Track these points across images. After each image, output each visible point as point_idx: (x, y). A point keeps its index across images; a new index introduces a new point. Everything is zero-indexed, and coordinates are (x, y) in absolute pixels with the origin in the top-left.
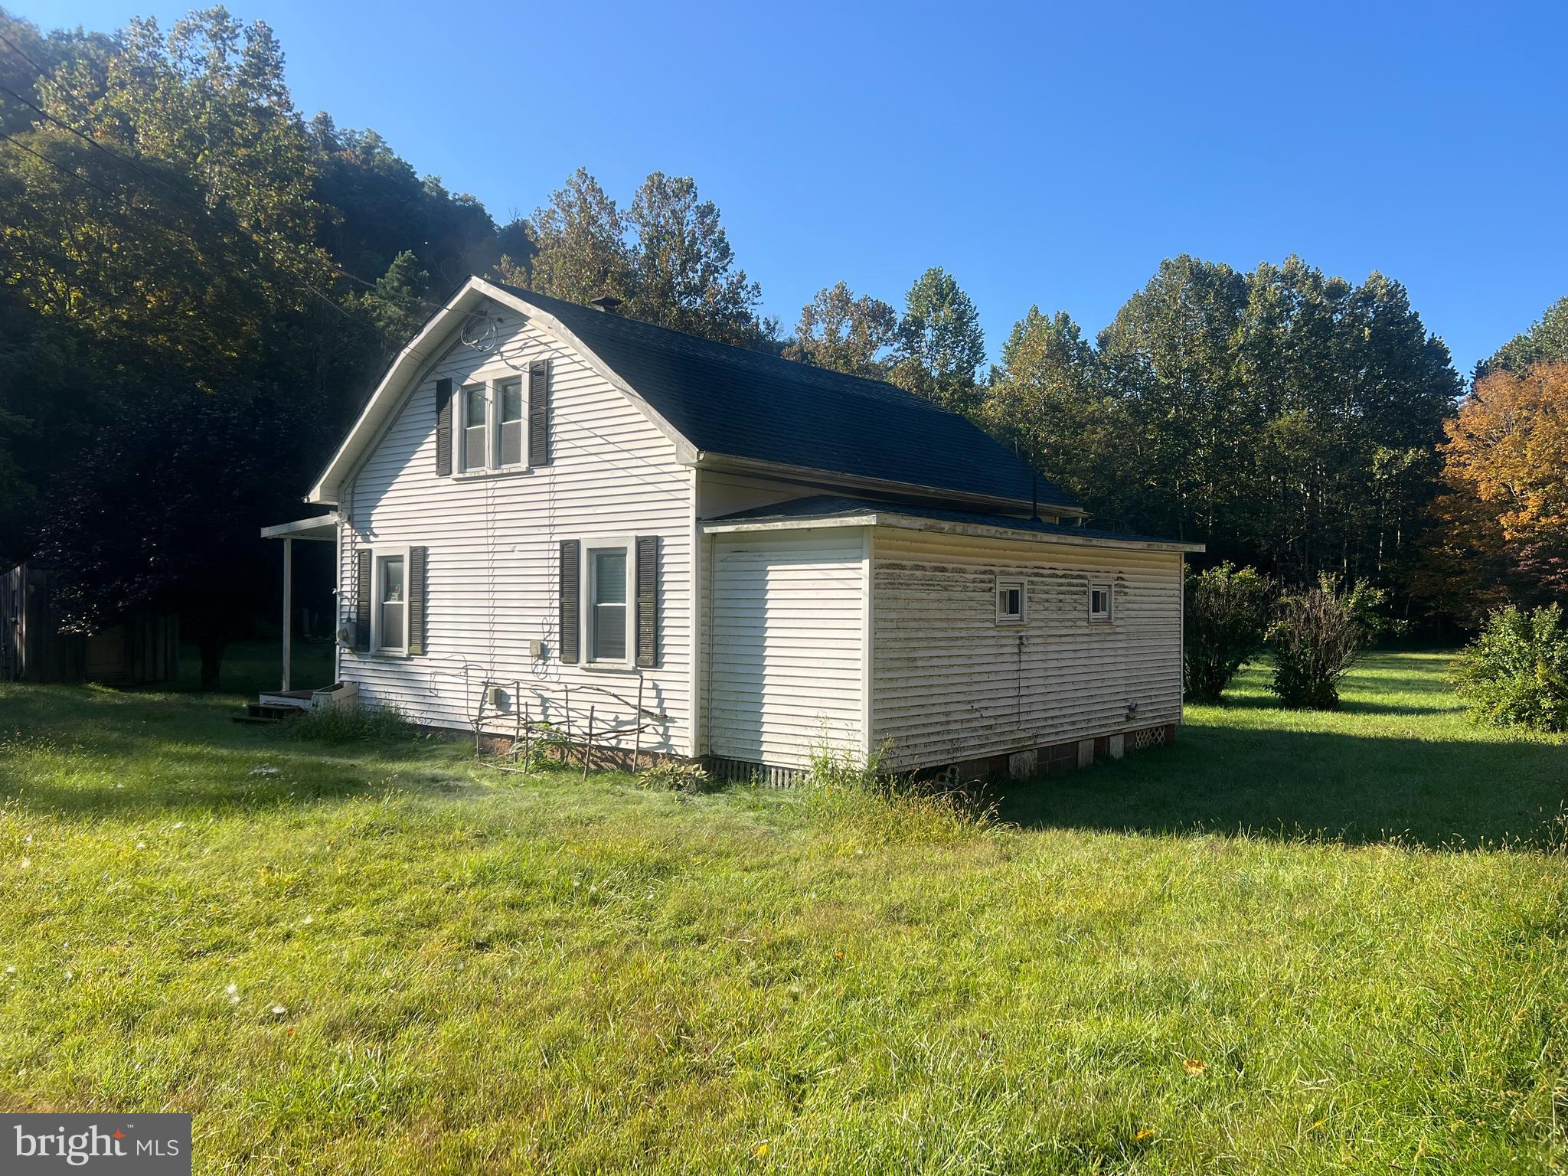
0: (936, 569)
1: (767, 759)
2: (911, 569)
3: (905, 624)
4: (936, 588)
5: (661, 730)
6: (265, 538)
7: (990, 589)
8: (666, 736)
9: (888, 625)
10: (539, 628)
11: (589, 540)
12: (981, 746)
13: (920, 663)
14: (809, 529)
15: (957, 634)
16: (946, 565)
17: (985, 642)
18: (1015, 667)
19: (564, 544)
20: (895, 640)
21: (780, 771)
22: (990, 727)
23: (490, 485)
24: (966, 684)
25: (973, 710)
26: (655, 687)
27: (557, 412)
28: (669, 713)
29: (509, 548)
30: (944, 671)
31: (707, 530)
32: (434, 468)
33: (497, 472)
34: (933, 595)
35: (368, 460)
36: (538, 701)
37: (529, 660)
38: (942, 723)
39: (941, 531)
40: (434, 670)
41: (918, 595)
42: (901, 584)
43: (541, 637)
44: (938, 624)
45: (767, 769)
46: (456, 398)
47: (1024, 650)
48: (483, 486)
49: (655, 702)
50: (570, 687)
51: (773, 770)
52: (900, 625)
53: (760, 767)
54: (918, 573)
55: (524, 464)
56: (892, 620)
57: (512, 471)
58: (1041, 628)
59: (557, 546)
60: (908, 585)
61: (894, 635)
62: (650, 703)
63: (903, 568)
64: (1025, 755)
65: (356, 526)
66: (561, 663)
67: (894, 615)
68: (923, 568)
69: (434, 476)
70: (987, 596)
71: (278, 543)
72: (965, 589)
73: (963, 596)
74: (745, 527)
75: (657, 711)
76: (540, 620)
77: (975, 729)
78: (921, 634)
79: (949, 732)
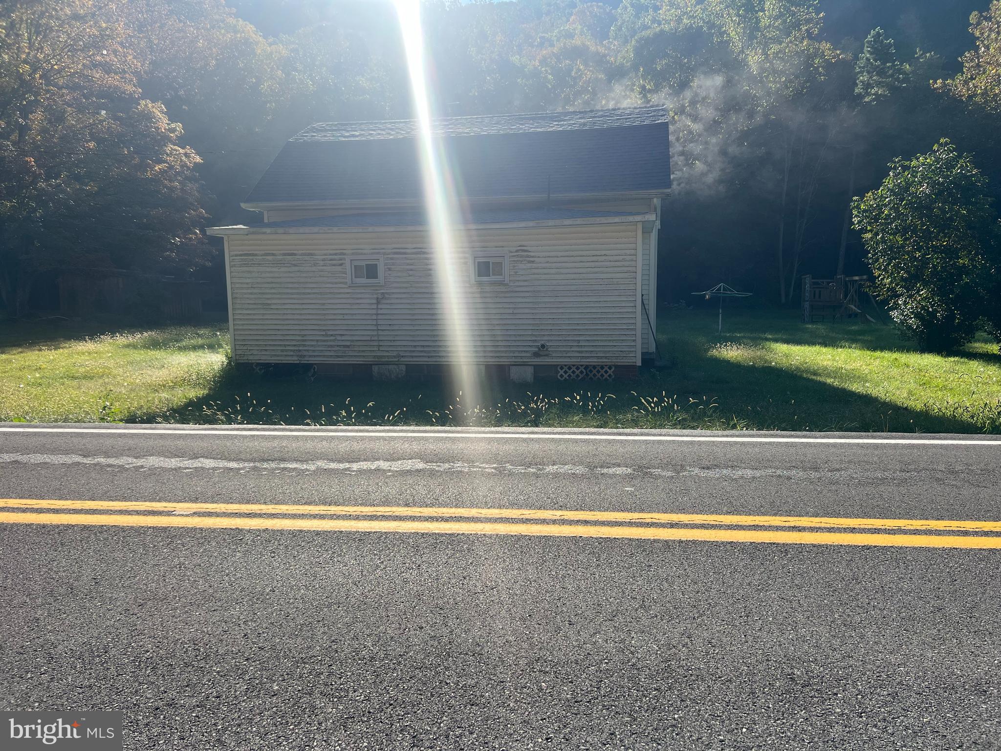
0: (285, 255)
2: (262, 256)
3: (259, 286)
4: (286, 265)
7: (341, 265)
9: (245, 286)
12: (338, 356)
13: (273, 307)
15: (309, 291)
16: (295, 252)
18: (374, 312)
20: (251, 294)
22: (348, 346)
24: (320, 320)
25: (327, 335)
30: (298, 312)
34: (283, 269)
38: (299, 341)
41: (268, 269)
42: (254, 264)
44: (290, 285)
52: (255, 286)
54: (270, 258)
56: (247, 283)
60: (260, 264)
61: (249, 291)
63: (256, 255)
64: (391, 367)
67: (248, 281)
68: (273, 255)
70: (339, 268)
72: (315, 265)
73: (314, 269)
77: (331, 346)
78: (273, 291)
79: (304, 345)
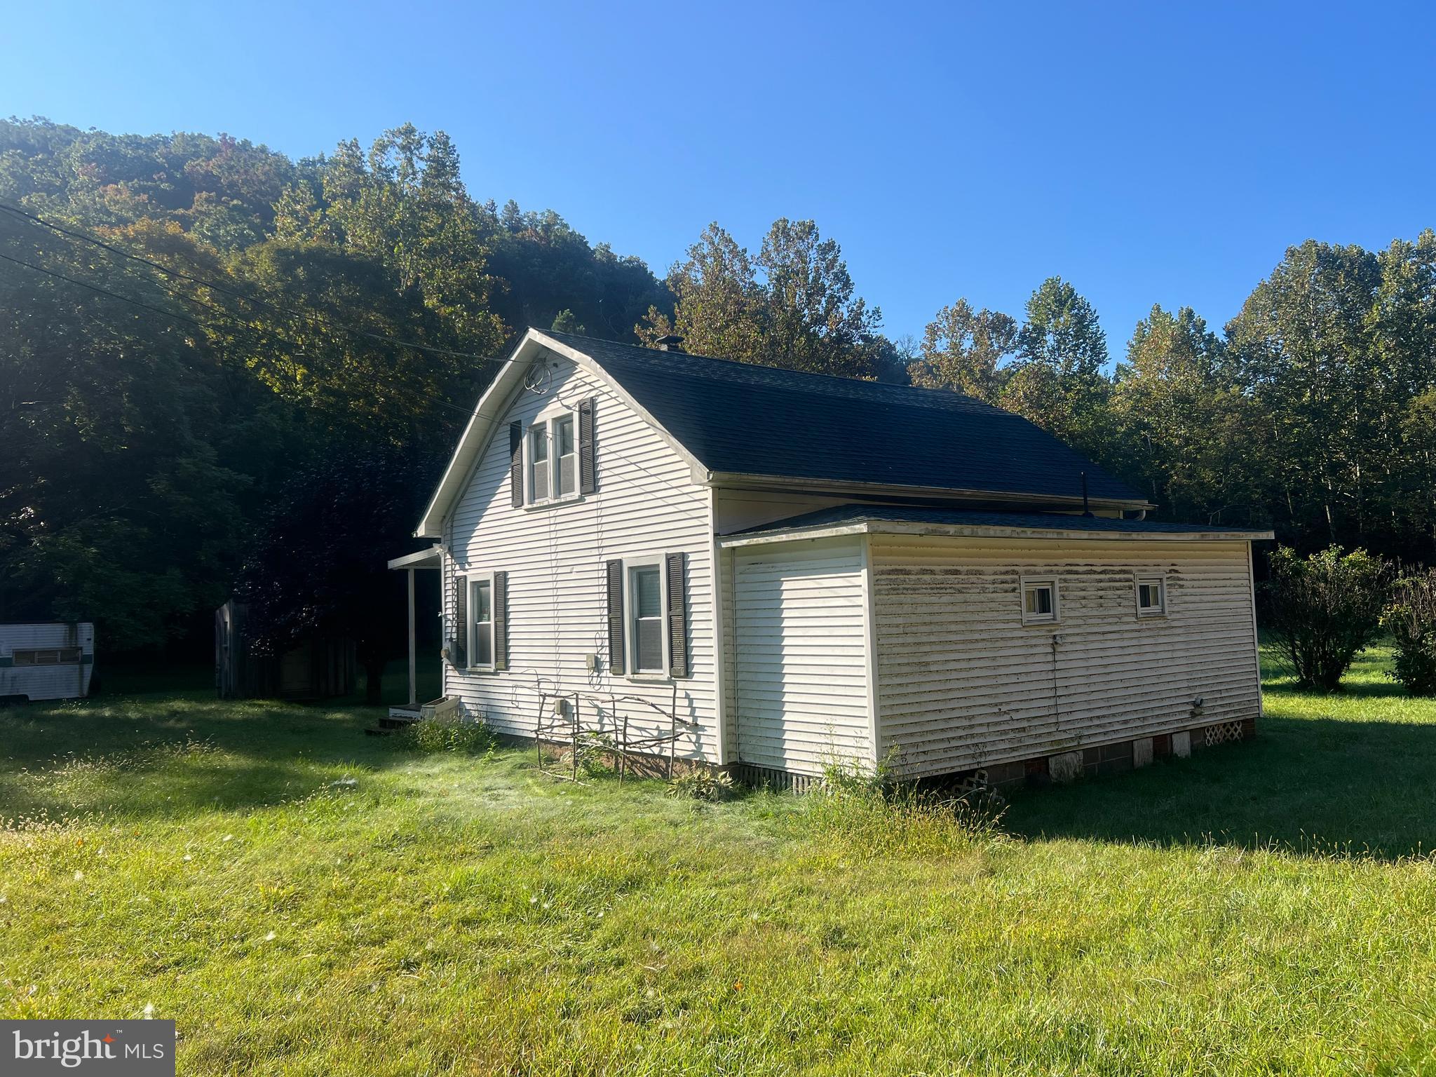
0: (947, 572)
1: (790, 766)
2: (917, 574)
3: (914, 629)
4: (948, 591)
5: (694, 738)
6: (391, 570)
7: (1014, 590)
8: (699, 744)
9: (894, 630)
10: (592, 643)
11: (631, 558)
12: (1013, 749)
13: (933, 668)
14: (813, 540)
15: (977, 636)
16: (958, 568)
17: (1010, 643)
18: (1050, 667)
19: (610, 563)
20: (903, 645)
21: (800, 778)
22: (1024, 729)
23: (552, 513)
24: (991, 686)
25: (1000, 713)
26: (687, 696)
27: (602, 444)
28: (700, 722)
29: (568, 570)
30: (964, 675)
31: (724, 545)
32: (510, 501)
33: (557, 501)
34: (945, 599)
35: (462, 497)
36: (595, 711)
37: (586, 673)
38: (964, 728)
39: (946, 534)
40: (515, 683)
41: (927, 599)
42: (907, 589)
43: (594, 651)
44: (953, 628)
45: (789, 776)
46: (525, 440)
47: (1059, 649)
48: (545, 515)
49: (688, 711)
50: (616, 697)
51: (794, 778)
52: (908, 630)
53: (783, 775)
54: (927, 577)
55: (576, 494)
56: (897, 626)
57: (569, 499)
58: (1079, 626)
59: (605, 567)
60: (914, 589)
61: (901, 640)
62: (684, 712)
63: (908, 573)
64: (1068, 757)
65: (455, 555)
66: (611, 675)
67: (900, 620)
68: (932, 572)
69: (510, 508)
70: (1010, 596)
71: (403, 572)
72: (984, 590)
73: (982, 597)
74: (755, 541)
75: (690, 720)
76: (593, 635)
77: (1005, 732)
78: (933, 638)
79: (972, 736)
